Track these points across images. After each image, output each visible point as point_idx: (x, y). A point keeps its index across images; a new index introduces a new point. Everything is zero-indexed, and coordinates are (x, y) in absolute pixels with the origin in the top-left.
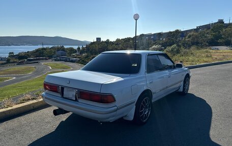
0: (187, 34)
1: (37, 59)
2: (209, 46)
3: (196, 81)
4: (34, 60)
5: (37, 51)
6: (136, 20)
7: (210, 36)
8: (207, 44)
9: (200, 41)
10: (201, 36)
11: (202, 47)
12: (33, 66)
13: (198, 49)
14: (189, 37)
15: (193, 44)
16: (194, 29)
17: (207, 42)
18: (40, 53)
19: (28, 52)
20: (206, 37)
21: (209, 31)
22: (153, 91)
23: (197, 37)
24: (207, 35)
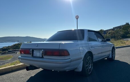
0: (108, 32)
1: (14, 51)
2: (122, 39)
3: (118, 54)
4: (13, 51)
5: (15, 45)
6: (77, 19)
7: (122, 33)
8: (121, 37)
9: (116, 36)
10: (116, 33)
11: (118, 39)
12: (11, 55)
13: (115, 40)
14: (109, 33)
15: (112, 38)
16: (112, 29)
17: (121, 36)
18: (16, 47)
19: (9, 46)
20: (119, 33)
21: (121, 30)
22: (93, 53)
23: (114, 33)
24: (120, 32)
